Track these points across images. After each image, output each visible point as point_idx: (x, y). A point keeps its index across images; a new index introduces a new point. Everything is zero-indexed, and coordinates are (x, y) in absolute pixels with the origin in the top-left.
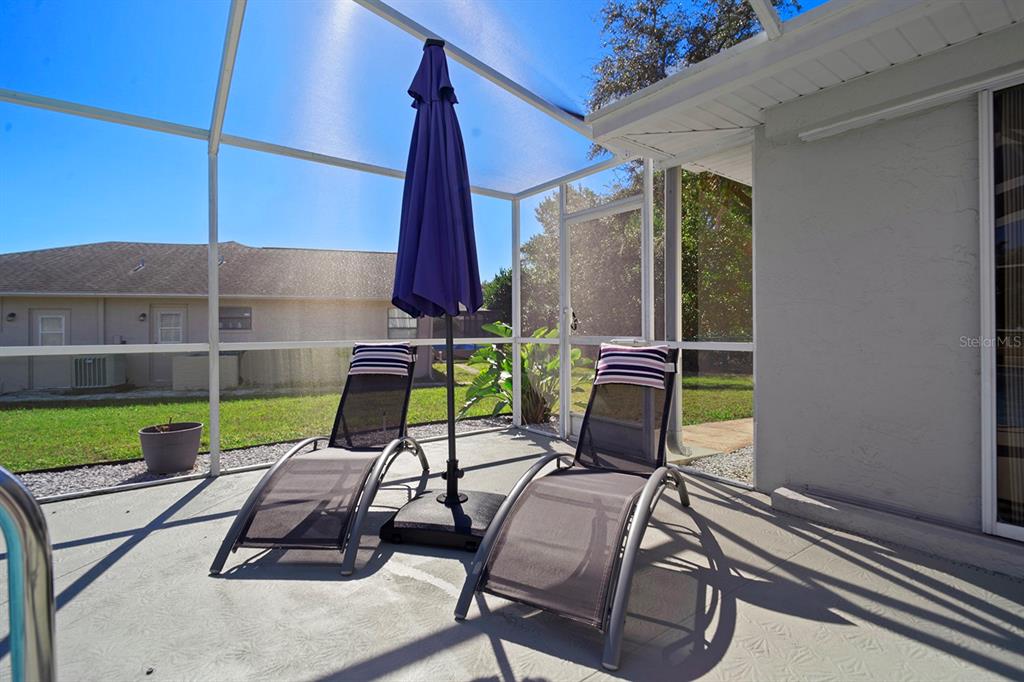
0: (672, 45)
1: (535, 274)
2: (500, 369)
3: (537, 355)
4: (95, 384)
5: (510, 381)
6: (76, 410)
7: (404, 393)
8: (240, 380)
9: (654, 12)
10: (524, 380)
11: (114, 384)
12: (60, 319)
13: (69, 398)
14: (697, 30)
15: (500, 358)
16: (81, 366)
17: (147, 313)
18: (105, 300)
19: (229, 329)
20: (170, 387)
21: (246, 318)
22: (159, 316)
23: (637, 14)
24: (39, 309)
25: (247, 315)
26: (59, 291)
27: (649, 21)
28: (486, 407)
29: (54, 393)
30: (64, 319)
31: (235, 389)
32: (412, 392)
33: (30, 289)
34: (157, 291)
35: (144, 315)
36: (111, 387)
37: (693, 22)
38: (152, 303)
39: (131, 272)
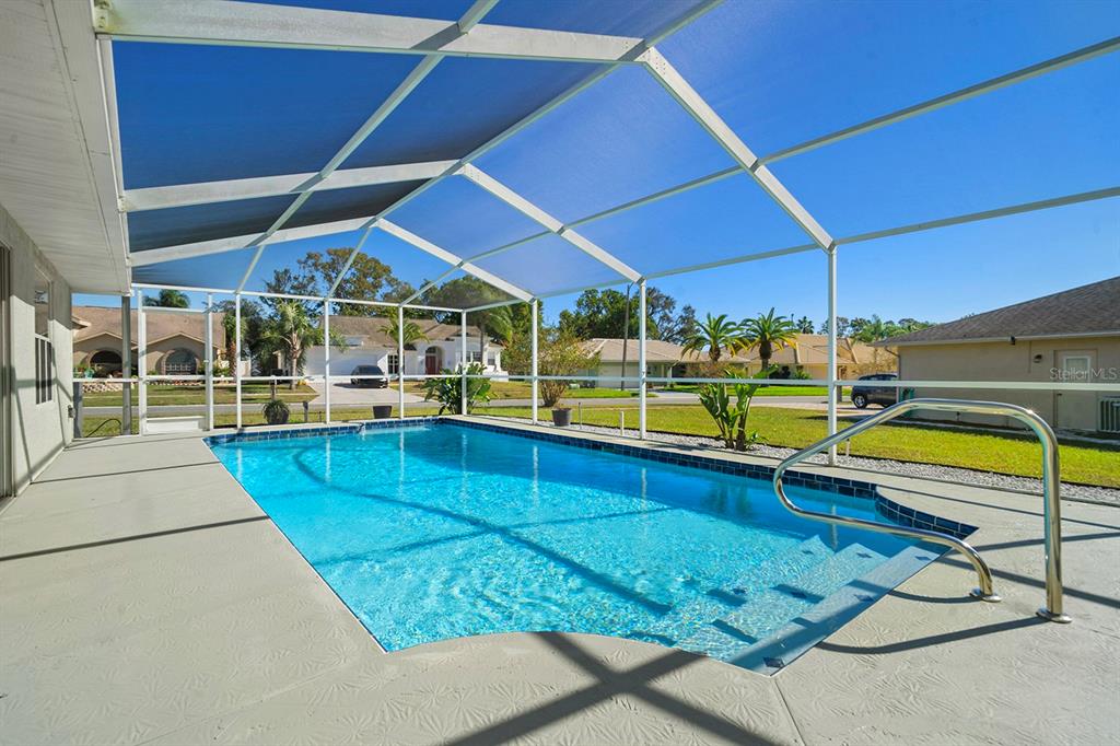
4: (1113, 429)
6: (1100, 451)
12: (1086, 360)
13: (1093, 440)
16: (1107, 410)
24: (1064, 350)
26: (1085, 331)
29: (1079, 434)
30: (1089, 360)
33: (1056, 331)
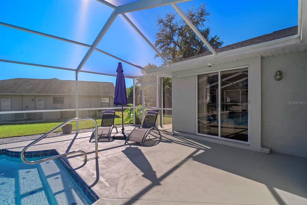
0: (175, 31)
1: (141, 87)
2: (131, 113)
3: (139, 110)
4: (19, 118)
5: (133, 116)
7: (113, 119)
8: (61, 117)
9: (170, 22)
10: (136, 116)
11: (26, 118)
14: (180, 29)
15: (131, 111)
17: (34, 99)
18: (22, 95)
19: (57, 103)
20: (42, 119)
21: (62, 100)
22: (37, 100)
23: (166, 22)
24: (2, 98)
25: (62, 99)
26: (9, 93)
27: (169, 24)
28: (128, 122)
30: (9, 101)
31: (60, 119)
32: (115, 119)
34: (37, 93)
35: (33, 100)
36: (25, 119)
37: (179, 27)
38: (35, 96)
39: (28, 88)
